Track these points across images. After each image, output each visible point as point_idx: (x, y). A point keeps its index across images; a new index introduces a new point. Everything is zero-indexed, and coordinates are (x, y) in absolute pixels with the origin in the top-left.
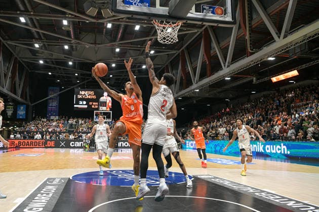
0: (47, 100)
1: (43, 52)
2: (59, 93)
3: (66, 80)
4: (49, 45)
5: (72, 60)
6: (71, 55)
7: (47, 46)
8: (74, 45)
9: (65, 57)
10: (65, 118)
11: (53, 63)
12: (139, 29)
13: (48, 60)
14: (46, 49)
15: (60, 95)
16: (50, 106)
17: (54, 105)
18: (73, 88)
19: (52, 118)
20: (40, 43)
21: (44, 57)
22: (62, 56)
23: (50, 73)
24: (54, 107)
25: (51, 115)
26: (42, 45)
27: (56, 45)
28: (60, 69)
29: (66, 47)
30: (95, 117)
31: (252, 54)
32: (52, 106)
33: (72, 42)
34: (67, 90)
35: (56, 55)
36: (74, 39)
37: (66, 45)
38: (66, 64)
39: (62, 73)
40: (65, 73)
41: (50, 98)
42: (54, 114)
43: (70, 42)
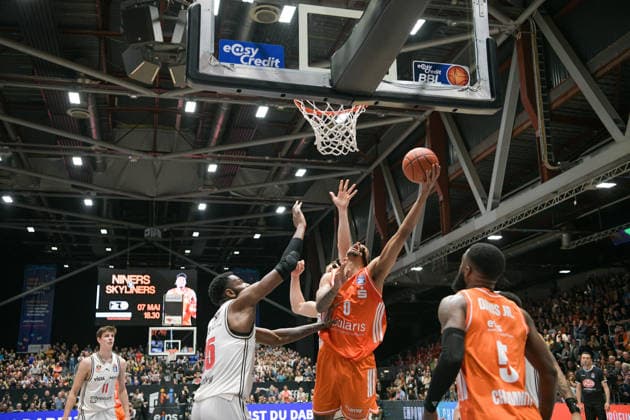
0: (21, 299)
1: (12, 173)
2: (54, 281)
3: (75, 245)
4: (29, 155)
5: (93, 194)
6: (90, 181)
7: (23, 157)
8: (98, 156)
9: (73, 186)
10: (70, 348)
11: (39, 202)
12: (267, 115)
13: (25, 195)
14: (21, 165)
15: (57, 286)
16: (28, 318)
17: (39, 313)
18: (96, 267)
19: (32, 348)
20: (6, 151)
21: (15, 187)
22: (66, 184)
23: (31, 230)
24: (40, 318)
25: (30, 343)
26: (9, 154)
27: (50, 156)
28: (59, 217)
29: (77, 161)
30: (151, 342)
31: (553, 174)
32: (33, 318)
33: (93, 148)
34: (76, 272)
35: (49, 182)
36: (97, 141)
37: (77, 155)
38: (76, 205)
39: (63, 229)
40: (73, 229)
41: (29, 297)
42: (39, 339)
43: (88, 148)
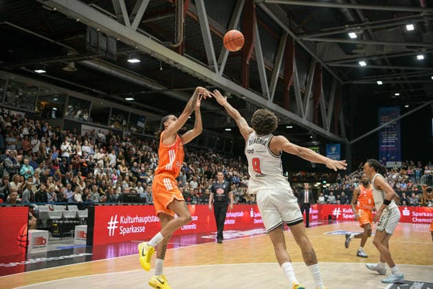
0: (377, 131)
1: (365, 45)
2: (400, 117)
3: (412, 90)
4: (374, 30)
5: (424, 50)
6: (420, 41)
7: (371, 33)
8: (426, 20)
9: (408, 47)
11: (384, 62)
13: (374, 59)
14: (370, 39)
15: (402, 121)
16: (384, 144)
17: (390, 140)
18: (429, 105)
19: (389, 164)
20: (359, 30)
21: (367, 55)
22: (402, 46)
23: (380, 83)
24: (392, 144)
25: (387, 160)
26: (361, 32)
27: (388, 28)
28: (398, 71)
29: (410, 27)
32: (387, 144)
33: (422, 15)
34: (415, 110)
35: (389, 47)
36: (425, 8)
37: (410, 23)
38: (410, 60)
39: (402, 79)
40: (410, 79)
41: (383, 129)
42: (393, 158)
43: (418, 15)
